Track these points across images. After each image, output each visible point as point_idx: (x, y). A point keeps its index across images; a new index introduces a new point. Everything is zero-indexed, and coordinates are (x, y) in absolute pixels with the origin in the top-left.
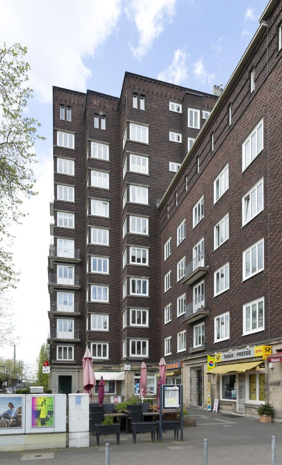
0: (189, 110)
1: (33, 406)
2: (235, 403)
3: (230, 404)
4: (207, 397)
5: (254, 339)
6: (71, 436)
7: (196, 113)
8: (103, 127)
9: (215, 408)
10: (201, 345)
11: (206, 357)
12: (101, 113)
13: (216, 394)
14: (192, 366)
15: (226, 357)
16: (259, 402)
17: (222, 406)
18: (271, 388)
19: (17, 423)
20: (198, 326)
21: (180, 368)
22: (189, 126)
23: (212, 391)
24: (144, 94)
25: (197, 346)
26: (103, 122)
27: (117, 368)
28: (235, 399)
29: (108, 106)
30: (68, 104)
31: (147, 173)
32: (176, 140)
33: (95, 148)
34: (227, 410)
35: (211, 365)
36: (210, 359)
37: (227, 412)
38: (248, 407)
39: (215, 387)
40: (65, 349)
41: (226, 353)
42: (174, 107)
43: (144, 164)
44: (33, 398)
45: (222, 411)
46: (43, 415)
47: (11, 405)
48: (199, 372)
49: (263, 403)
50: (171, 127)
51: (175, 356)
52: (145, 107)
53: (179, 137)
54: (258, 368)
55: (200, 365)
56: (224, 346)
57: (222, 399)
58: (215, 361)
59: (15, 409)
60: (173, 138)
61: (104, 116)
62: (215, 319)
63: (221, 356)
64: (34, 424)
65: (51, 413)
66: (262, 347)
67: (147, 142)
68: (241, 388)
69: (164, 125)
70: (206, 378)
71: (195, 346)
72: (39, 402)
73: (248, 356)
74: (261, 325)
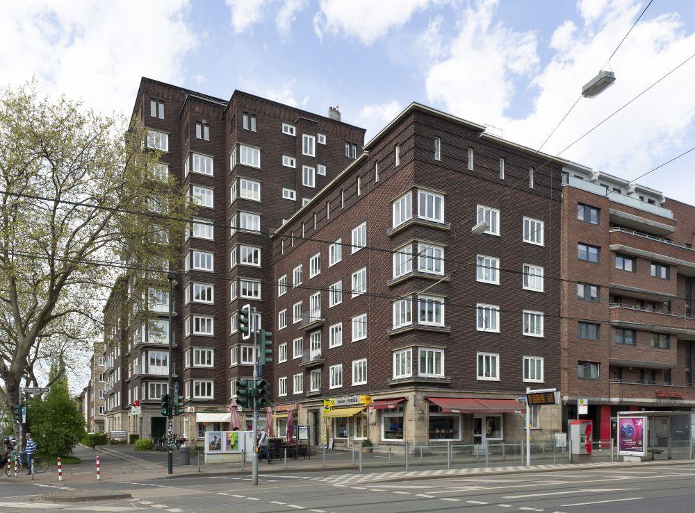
0: (304, 136)
1: (227, 438)
2: (346, 440)
3: (342, 442)
4: (323, 437)
5: (360, 390)
6: (247, 455)
7: (311, 140)
8: (207, 138)
9: (331, 446)
10: (317, 390)
11: (322, 401)
12: (204, 122)
13: (331, 433)
14: (309, 408)
15: (339, 402)
16: (362, 438)
17: (335, 444)
18: (371, 427)
19: (219, 447)
20: (315, 371)
21: (297, 410)
22: (304, 153)
23: (328, 430)
24: (256, 114)
25: (314, 389)
26: (206, 130)
27: (223, 409)
28: (346, 437)
29: (212, 114)
30: (160, 98)
31: (259, 199)
32: (289, 165)
33: (196, 161)
34: (339, 447)
35: (327, 408)
36: (326, 403)
37: (340, 448)
38: (356, 443)
39: (330, 428)
40: (158, 386)
41: (339, 399)
42: (288, 129)
43: (255, 190)
44: (227, 433)
45: (336, 448)
46: (232, 443)
47: (215, 437)
48: (316, 414)
49: (366, 439)
50: (285, 151)
51: (291, 398)
52: (257, 129)
53: (292, 161)
54: (363, 412)
55: (317, 408)
56: (336, 393)
57: (336, 438)
58: (331, 405)
59: (217, 440)
60: (286, 162)
61: (207, 125)
62: (331, 367)
63: (335, 401)
64: (227, 448)
65: (236, 442)
66: (364, 397)
67: (259, 166)
68: (351, 428)
69: (277, 148)
70: (322, 420)
71: (312, 390)
72: (230, 435)
73: (356, 403)
74: (364, 380)
